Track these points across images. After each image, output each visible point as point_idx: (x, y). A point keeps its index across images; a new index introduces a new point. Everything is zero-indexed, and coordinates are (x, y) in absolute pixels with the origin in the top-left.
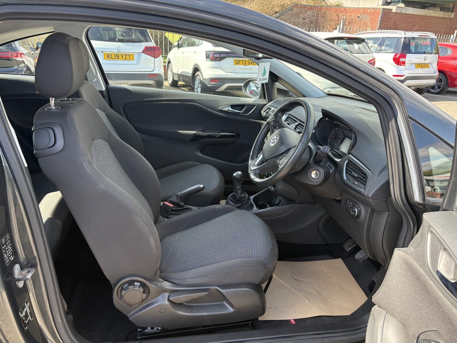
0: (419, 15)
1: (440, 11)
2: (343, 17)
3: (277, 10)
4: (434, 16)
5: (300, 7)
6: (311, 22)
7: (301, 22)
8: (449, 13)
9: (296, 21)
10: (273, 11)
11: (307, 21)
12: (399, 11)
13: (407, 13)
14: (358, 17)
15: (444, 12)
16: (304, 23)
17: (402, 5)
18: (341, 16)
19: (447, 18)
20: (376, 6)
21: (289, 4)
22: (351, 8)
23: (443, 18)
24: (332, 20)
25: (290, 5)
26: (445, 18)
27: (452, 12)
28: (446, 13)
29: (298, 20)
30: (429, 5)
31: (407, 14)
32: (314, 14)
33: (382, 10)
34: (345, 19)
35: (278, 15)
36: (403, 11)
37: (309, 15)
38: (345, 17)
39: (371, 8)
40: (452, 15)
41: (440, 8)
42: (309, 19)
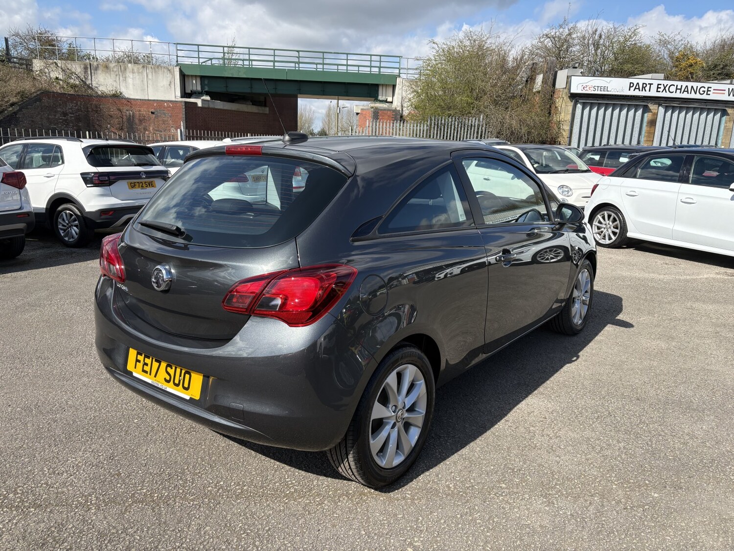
0: (230, 110)
1: (252, 105)
2: (128, 112)
3: (14, 100)
4: (248, 111)
5: (54, 96)
6: (78, 119)
7: (61, 119)
8: (263, 108)
9: (50, 117)
10: (7, 102)
11: (71, 117)
12: (206, 106)
13: (216, 107)
14: (152, 113)
15: (257, 107)
16: (65, 120)
17: (208, 98)
18: (124, 111)
19: (262, 113)
20: (173, 99)
21: (33, 91)
22: (137, 99)
23: (258, 113)
24: (111, 116)
25: (35, 92)
26: (260, 113)
27: (265, 106)
28: (260, 108)
29: (55, 116)
30: (237, 97)
31: (216, 109)
32: (81, 107)
33: (183, 104)
34: (131, 115)
35: (18, 108)
36: (211, 106)
37: (71, 109)
38: (131, 113)
39: (169, 101)
40: (266, 110)
41: (251, 101)
42: (73, 114)
